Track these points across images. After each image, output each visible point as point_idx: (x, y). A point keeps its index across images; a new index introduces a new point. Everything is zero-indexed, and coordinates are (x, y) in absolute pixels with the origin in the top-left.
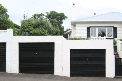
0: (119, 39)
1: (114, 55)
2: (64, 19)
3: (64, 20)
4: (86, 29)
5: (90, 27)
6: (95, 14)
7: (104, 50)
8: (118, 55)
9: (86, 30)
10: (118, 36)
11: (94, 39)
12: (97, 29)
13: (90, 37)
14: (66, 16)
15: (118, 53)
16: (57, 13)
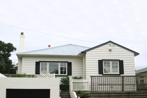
0: (74, 76)
1: (60, 96)
2: (12, 50)
3: (12, 52)
4: (35, 63)
5: (40, 62)
6: (49, 46)
7: (49, 90)
8: (70, 96)
9: (35, 65)
10: (72, 73)
11: (41, 76)
12: (48, 64)
13: (39, 74)
14: (15, 47)
15: (70, 94)
16: (4, 43)
